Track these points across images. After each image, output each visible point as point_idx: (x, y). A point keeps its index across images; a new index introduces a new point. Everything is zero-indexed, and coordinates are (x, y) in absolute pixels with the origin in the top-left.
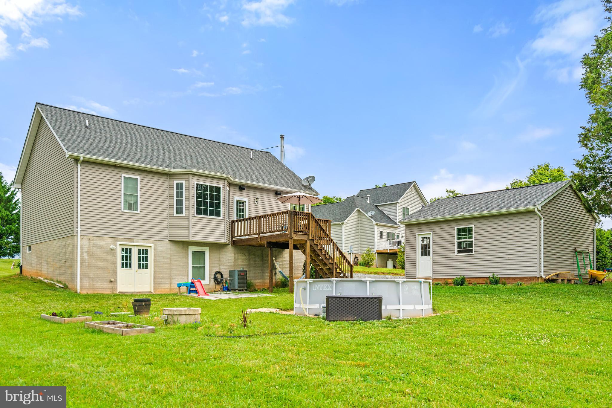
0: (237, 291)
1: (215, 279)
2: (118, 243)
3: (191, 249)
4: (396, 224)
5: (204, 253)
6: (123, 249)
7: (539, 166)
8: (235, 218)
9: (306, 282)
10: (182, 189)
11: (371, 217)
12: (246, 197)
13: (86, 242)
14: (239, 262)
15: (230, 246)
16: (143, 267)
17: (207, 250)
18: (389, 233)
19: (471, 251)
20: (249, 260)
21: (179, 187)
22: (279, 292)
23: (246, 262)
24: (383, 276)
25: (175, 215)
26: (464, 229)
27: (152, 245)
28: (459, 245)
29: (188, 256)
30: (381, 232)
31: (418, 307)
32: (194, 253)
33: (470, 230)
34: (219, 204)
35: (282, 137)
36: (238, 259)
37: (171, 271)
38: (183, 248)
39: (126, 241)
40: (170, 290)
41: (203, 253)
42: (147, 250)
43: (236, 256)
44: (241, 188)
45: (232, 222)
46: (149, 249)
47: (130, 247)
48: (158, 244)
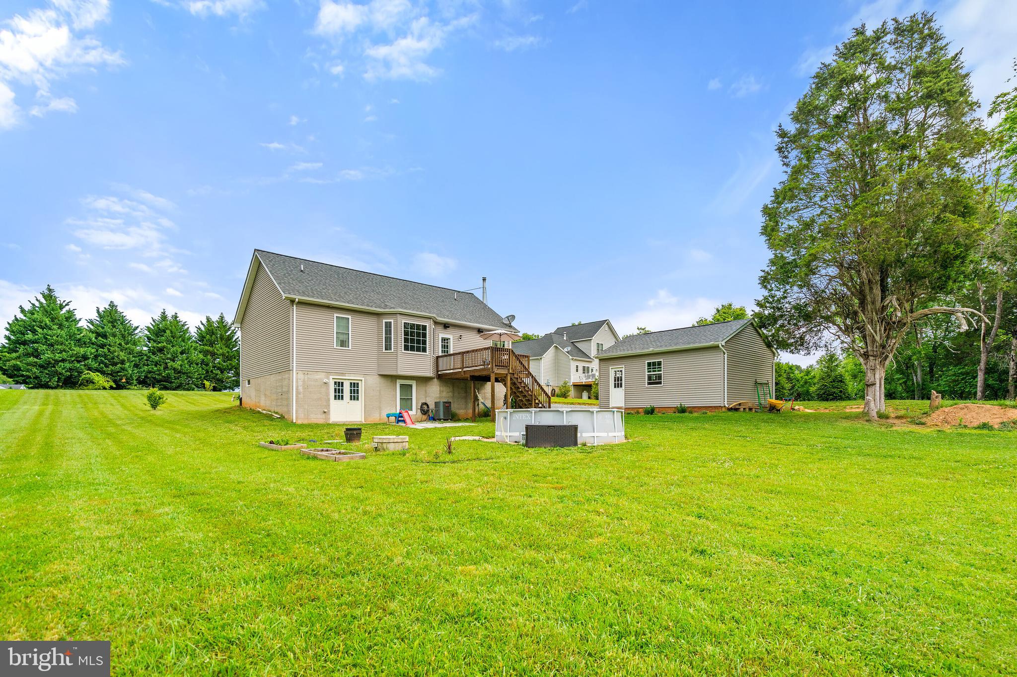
0: (442, 420)
1: (422, 410)
2: (331, 377)
3: (399, 382)
4: (591, 358)
6: (335, 383)
7: (723, 306)
8: (440, 354)
9: (507, 412)
10: (390, 327)
11: (568, 352)
12: (450, 335)
13: (301, 376)
14: (444, 394)
15: (436, 379)
16: (354, 399)
17: (414, 383)
18: (584, 367)
19: (660, 383)
20: (453, 392)
21: (388, 325)
22: (481, 421)
23: (451, 394)
24: (579, 406)
25: (384, 351)
26: (654, 364)
27: (363, 379)
28: (650, 378)
29: (396, 389)
30: (577, 366)
31: (611, 434)
32: (402, 386)
33: (659, 363)
34: (425, 341)
35: (484, 279)
36: (443, 392)
37: (380, 402)
38: (391, 381)
39: (339, 376)
40: (380, 420)
41: (411, 386)
42: (358, 384)
43: (441, 388)
44: (446, 326)
45: (438, 357)
46: (360, 382)
47: (342, 381)
48: (368, 377)
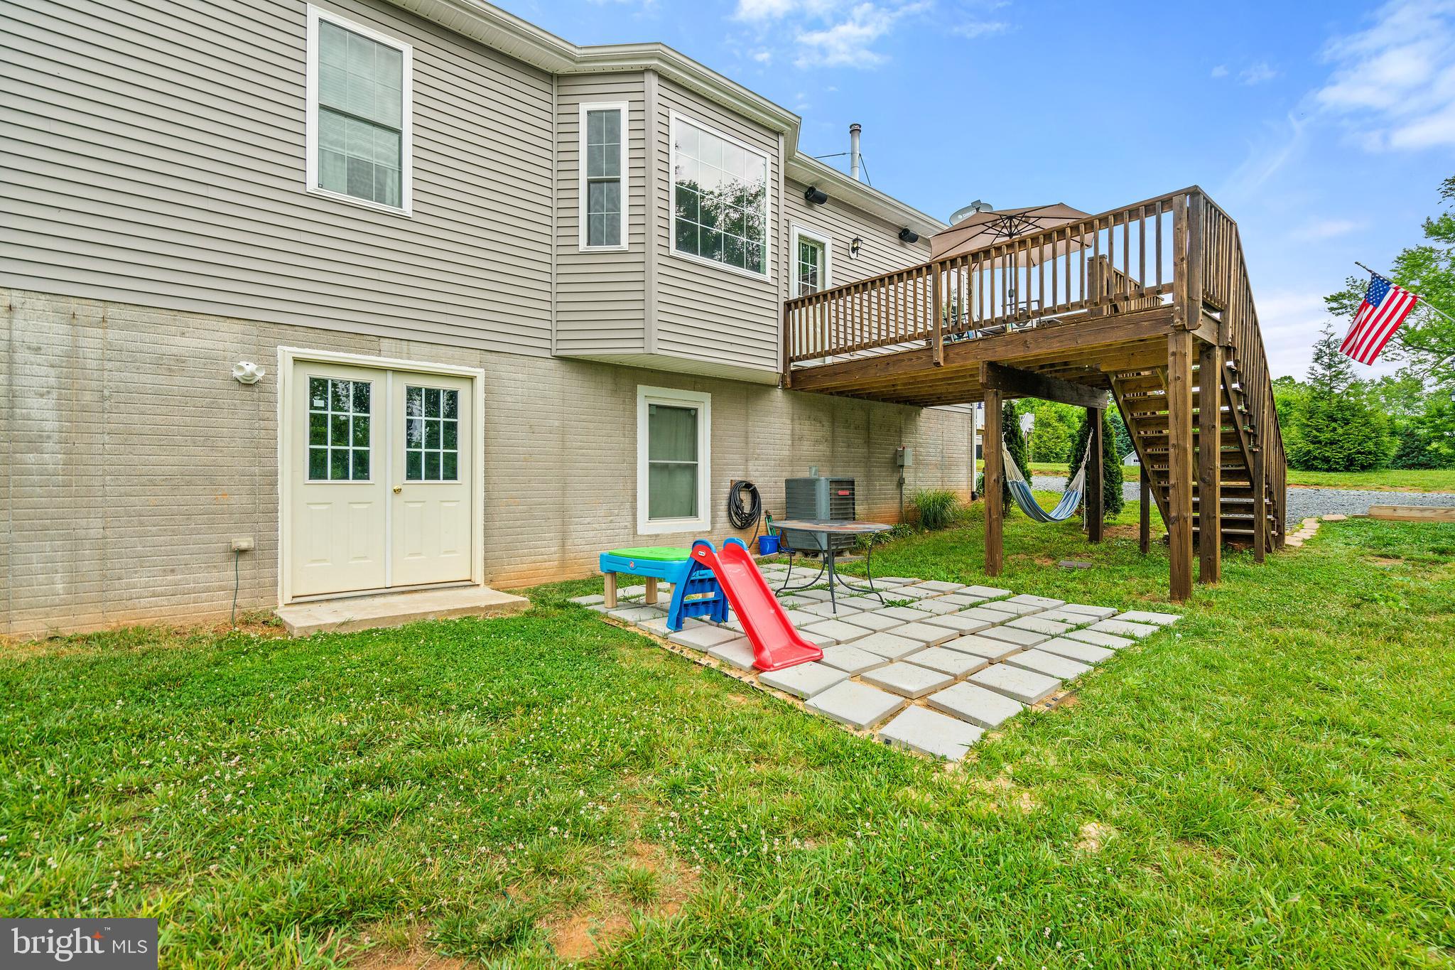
1: (734, 506)
2: (286, 353)
3: (647, 396)
5: (693, 413)
6: (318, 387)
8: (795, 294)
10: (614, 135)
14: (806, 448)
15: (779, 393)
16: (433, 474)
17: (702, 403)
20: (833, 441)
21: (604, 124)
23: (824, 448)
25: (583, 246)
27: (480, 373)
29: (634, 424)
32: (658, 412)
36: (801, 439)
37: (564, 489)
38: (615, 392)
39: (337, 347)
40: (563, 565)
41: (691, 415)
42: (453, 396)
43: (797, 427)
45: (789, 306)
46: (463, 390)
47: (361, 377)
48: (505, 368)
